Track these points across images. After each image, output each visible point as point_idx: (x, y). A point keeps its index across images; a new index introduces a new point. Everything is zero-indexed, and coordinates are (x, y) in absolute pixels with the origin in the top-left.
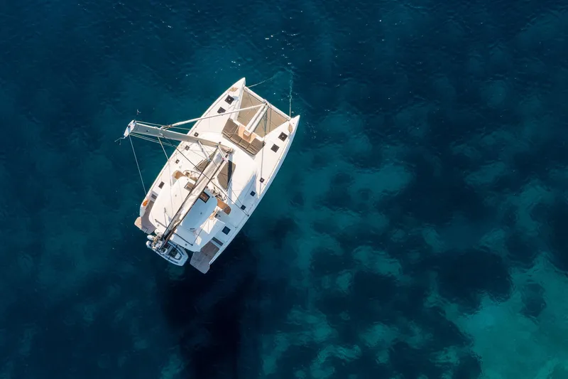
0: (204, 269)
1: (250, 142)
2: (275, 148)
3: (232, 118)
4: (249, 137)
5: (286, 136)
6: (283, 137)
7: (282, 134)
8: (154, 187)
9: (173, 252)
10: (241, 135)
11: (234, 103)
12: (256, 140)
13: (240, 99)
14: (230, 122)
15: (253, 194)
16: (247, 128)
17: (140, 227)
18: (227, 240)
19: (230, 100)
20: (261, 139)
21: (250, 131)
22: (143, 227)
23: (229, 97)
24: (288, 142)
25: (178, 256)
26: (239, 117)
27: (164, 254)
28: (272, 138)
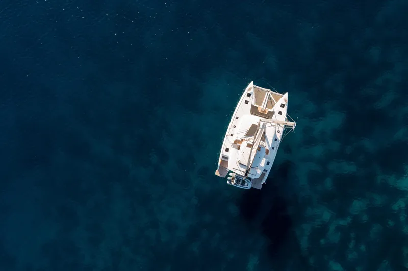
0: (260, 187)
1: (266, 114)
2: (280, 113)
3: (253, 104)
4: (265, 111)
5: (284, 105)
6: (283, 106)
7: (282, 104)
8: (223, 152)
9: (243, 183)
10: (260, 111)
11: (251, 96)
12: (269, 112)
13: (254, 93)
14: (253, 107)
15: (276, 140)
16: (262, 107)
17: (219, 175)
18: (269, 168)
19: (249, 95)
20: (272, 110)
21: (264, 108)
22: (221, 175)
23: (248, 93)
24: (286, 107)
25: (246, 184)
26: (256, 102)
27: (239, 186)
28: (277, 108)
